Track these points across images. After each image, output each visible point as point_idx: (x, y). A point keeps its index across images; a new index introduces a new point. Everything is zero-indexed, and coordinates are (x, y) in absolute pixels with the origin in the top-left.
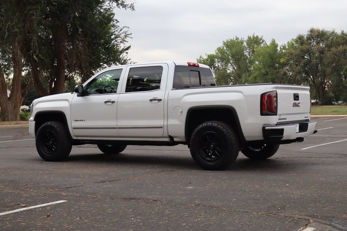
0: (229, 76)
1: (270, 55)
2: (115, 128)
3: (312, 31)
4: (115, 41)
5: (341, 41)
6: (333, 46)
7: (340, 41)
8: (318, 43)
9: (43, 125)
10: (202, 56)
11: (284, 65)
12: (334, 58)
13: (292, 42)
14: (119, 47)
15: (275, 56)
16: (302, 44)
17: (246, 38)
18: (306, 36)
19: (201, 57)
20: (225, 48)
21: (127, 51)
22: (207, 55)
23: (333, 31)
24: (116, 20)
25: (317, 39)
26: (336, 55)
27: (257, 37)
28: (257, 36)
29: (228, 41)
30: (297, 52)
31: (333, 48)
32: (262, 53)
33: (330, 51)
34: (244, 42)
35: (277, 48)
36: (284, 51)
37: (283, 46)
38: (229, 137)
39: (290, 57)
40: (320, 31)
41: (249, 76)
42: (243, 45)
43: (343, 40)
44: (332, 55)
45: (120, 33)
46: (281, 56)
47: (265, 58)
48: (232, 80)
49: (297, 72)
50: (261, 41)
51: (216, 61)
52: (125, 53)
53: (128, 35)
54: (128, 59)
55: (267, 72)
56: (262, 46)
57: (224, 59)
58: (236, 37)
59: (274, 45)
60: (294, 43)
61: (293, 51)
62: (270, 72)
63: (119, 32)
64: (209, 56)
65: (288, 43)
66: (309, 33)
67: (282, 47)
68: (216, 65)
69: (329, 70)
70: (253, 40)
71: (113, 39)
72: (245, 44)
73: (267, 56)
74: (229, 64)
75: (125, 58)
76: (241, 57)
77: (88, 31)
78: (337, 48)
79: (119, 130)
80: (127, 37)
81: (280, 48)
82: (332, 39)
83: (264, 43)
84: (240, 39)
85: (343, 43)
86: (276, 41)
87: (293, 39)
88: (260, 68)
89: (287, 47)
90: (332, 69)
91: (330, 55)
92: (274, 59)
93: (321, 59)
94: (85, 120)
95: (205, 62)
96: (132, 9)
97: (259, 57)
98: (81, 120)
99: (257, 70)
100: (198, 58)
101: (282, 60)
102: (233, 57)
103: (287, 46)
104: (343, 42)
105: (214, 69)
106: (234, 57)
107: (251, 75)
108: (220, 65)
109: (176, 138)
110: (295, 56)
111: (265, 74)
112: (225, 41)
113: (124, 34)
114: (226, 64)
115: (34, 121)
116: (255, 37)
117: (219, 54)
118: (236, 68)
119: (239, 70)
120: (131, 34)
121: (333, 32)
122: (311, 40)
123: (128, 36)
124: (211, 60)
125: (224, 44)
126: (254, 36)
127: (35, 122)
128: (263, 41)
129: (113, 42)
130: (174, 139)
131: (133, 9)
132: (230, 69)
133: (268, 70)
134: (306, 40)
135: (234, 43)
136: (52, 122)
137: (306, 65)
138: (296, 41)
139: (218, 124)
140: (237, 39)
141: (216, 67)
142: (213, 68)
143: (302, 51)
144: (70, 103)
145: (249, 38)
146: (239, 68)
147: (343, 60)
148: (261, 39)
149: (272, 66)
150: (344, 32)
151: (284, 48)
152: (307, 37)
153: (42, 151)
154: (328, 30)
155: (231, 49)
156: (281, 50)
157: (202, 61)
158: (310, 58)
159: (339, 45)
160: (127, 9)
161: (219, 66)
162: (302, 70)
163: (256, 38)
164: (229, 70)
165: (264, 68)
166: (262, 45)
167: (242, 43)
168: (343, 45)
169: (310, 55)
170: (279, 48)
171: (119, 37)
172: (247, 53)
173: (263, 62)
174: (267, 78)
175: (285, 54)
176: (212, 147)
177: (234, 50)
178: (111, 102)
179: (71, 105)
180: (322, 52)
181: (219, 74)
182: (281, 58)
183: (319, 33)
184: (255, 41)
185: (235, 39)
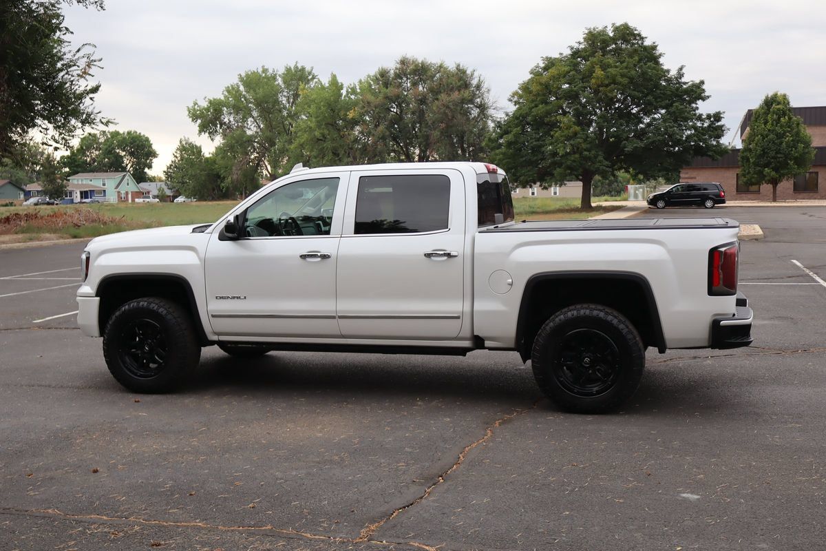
0: (250, 140)
1: (329, 105)
2: (334, 317)
3: (403, 62)
4: (66, 74)
5: (456, 83)
6: (443, 91)
7: (454, 83)
8: (415, 84)
9: (127, 307)
10: (198, 102)
11: (355, 122)
12: (445, 113)
13: (367, 82)
14: (77, 87)
15: (339, 106)
16: (386, 85)
17: (282, 71)
18: (392, 72)
19: (195, 104)
20: (242, 88)
21: (91, 95)
22: (207, 100)
23: (441, 64)
24: (67, 29)
25: (414, 78)
26: (448, 107)
27: (303, 69)
28: (302, 66)
29: (247, 75)
30: (378, 100)
31: (442, 95)
32: (313, 101)
33: (437, 99)
34: (278, 77)
35: (342, 91)
36: (353, 97)
37: (351, 87)
38: (634, 341)
39: (366, 109)
40: (419, 63)
41: (290, 142)
42: (277, 83)
43: (459, 81)
44: (441, 107)
45: (76, 57)
46: (350, 105)
47: (320, 108)
48: (255, 149)
49: (379, 137)
50: (310, 77)
51: (224, 112)
52: (88, 98)
53: (95, 61)
54: (96, 111)
55: (323, 136)
56: (312, 86)
57: (239, 108)
58: (263, 67)
59: (335, 85)
60: (372, 83)
61: (370, 98)
62: (329, 135)
63: (74, 55)
64: (210, 102)
65: (360, 81)
66: (398, 66)
67: (350, 90)
68: (225, 120)
69: (436, 134)
70: (294, 75)
71: (61, 70)
72: (280, 81)
73: (324, 106)
74: (250, 119)
75: (90, 110)
76: (274, 106)
77: (8, 51)
78: (450, 95)
79: (341, 321)
80: (92, 67)
81: (347, 91)
82: (441, 79)
83: (315, 80)
84: (271, 71)
85: (460, 86)
86: (338, 78)
87: (369, 76)
88: (311, 128)
89: (358, 91)
90: (442, 132)
91: (438, 107)
92: (337, 111)
93: (421, 114)
94: (245, 298)
95: (203, 113)
96: (100, 8)
97: (309, 107)
98: (234, 298)
99: (305, 132)
100: (191, 105)
101: (351, 115)
102: (258, 104)
103: (358, 87)
104: (459, 84)
105: (221, 128)
106: (261, 106)
107: (293, 141)
108: (232, 119)
109: (490, 340)
110: (376, 108)
111: (318, 140)
112: (243, 75)
113: (85, 59)
114: (244, 117)
115: (97, 296)
116: (300, 68)
117: (230, 99)
118: (262, 126)
119: (270, 131)
120: (101, 60)
121: (441, 66)
122: (401, 79)
123: (95, 63)
124: (215, 110)
125: (241, 79)
126: (296, 67)
127: (98, 298)
128: (314, 78)
129: (61, 74)
130: (486, 342)
131: (102, 7)
132: (251, 129)
133: (326, 132)
134: (393, 78)
135: (259, 79)
136: (151, 300)
137: (392, 123)
138: (376, 80)
139: (607, 313)
140: (265, 71)
141: (225, 123)
142: (218, 126)
143: (387, 97)
144: (202, 256)
145: (288, 70)
146: (270, 126)
147: (459, 116)
148: (310, 73)
149: (332, 125)
150: (461, 67)
151: (353, 91)
152: (395, 73)
153: (125, 369)
154: (433, 62)
155: (255, 91)
156: (347, 94)
157: (198, 110)
158: (401, 112)
159: (452, 90)
160: (88, 6)
161: (230, 121)
162: (388, 133)
163: (300, 71)
164: (249, 129)
165: (319, 126)
166: (312, 84)
167: (274, 78)
168: (459, 91)
169: (399, 106)
170: (344, 92)
171: (75, 65)
172: (284, 99)
173: (316, 118)
174: (324, 148)
175: (355, 104)
176: (586, 363)
177: (261, 92)
178: (319, 257)
179: (204, 261)
180: (423, 101)
181: (233, 137)
182: (349, 110)
183: (417, 65)
184: (298, 77)
185: (260, 70)
